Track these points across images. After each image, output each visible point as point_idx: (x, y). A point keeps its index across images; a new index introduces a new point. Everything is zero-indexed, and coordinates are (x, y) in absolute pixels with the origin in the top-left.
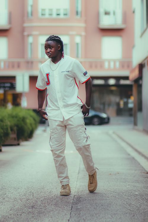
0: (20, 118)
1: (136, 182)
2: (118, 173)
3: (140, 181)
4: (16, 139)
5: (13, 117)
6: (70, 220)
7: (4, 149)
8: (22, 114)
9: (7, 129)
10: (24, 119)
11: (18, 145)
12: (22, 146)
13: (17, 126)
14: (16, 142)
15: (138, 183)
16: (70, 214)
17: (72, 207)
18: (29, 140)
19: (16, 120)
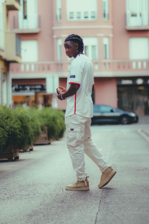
0: (50, 118)
2: (146, 169)
4: (47, 138)
5: (43, 117)
6: (98, 213)
7: (35, 148)
8: (52, 114)
9: (38, 128)
10: (54, 119)
11: (49, 144)
12: (53, 145)
13: (48, 126)
14: (47, 142)
16: (99, 208)
17: (101, 201)
18: (60, 139)
19: (46, 119)
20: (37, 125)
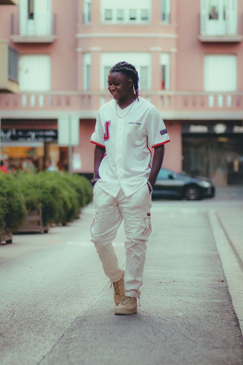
1: (195, 295)
2: (174, 281)
3: (200, 295)
6: (46, 357)
7: (16, 239)
9: (20, 206)
10: (54, 191)
11: (46, 232)
13: (43, 202)
15: (197, 297)
16: (53, 348)
17: (63, 335)
18: (68, 224)
19: (40, 191)
20: (18, 202)
